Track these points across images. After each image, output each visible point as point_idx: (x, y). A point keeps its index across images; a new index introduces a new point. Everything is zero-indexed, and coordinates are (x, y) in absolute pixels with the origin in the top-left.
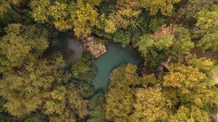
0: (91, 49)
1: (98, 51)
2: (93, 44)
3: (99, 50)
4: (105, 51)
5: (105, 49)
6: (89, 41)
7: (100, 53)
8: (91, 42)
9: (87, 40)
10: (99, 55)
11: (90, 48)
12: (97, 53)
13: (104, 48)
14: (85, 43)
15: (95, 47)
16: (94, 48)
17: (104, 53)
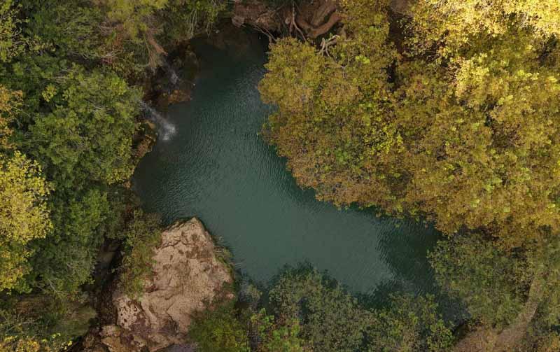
0: (180, 307)
1: (196, 271)
2: (154, 293)
3: (187, 264)
4: (194, 229)
5: (185, 228)
6: (141, 319)
7: (203, 255)
8: (146, 309)
9: (133, 327)
10: (215, 263)
11: (176, 315)
12: (205, 276)
13: (179, 233)
14: (149, 341)
15: (173, 283)
16: (179, 290)
17: (203, 238)
